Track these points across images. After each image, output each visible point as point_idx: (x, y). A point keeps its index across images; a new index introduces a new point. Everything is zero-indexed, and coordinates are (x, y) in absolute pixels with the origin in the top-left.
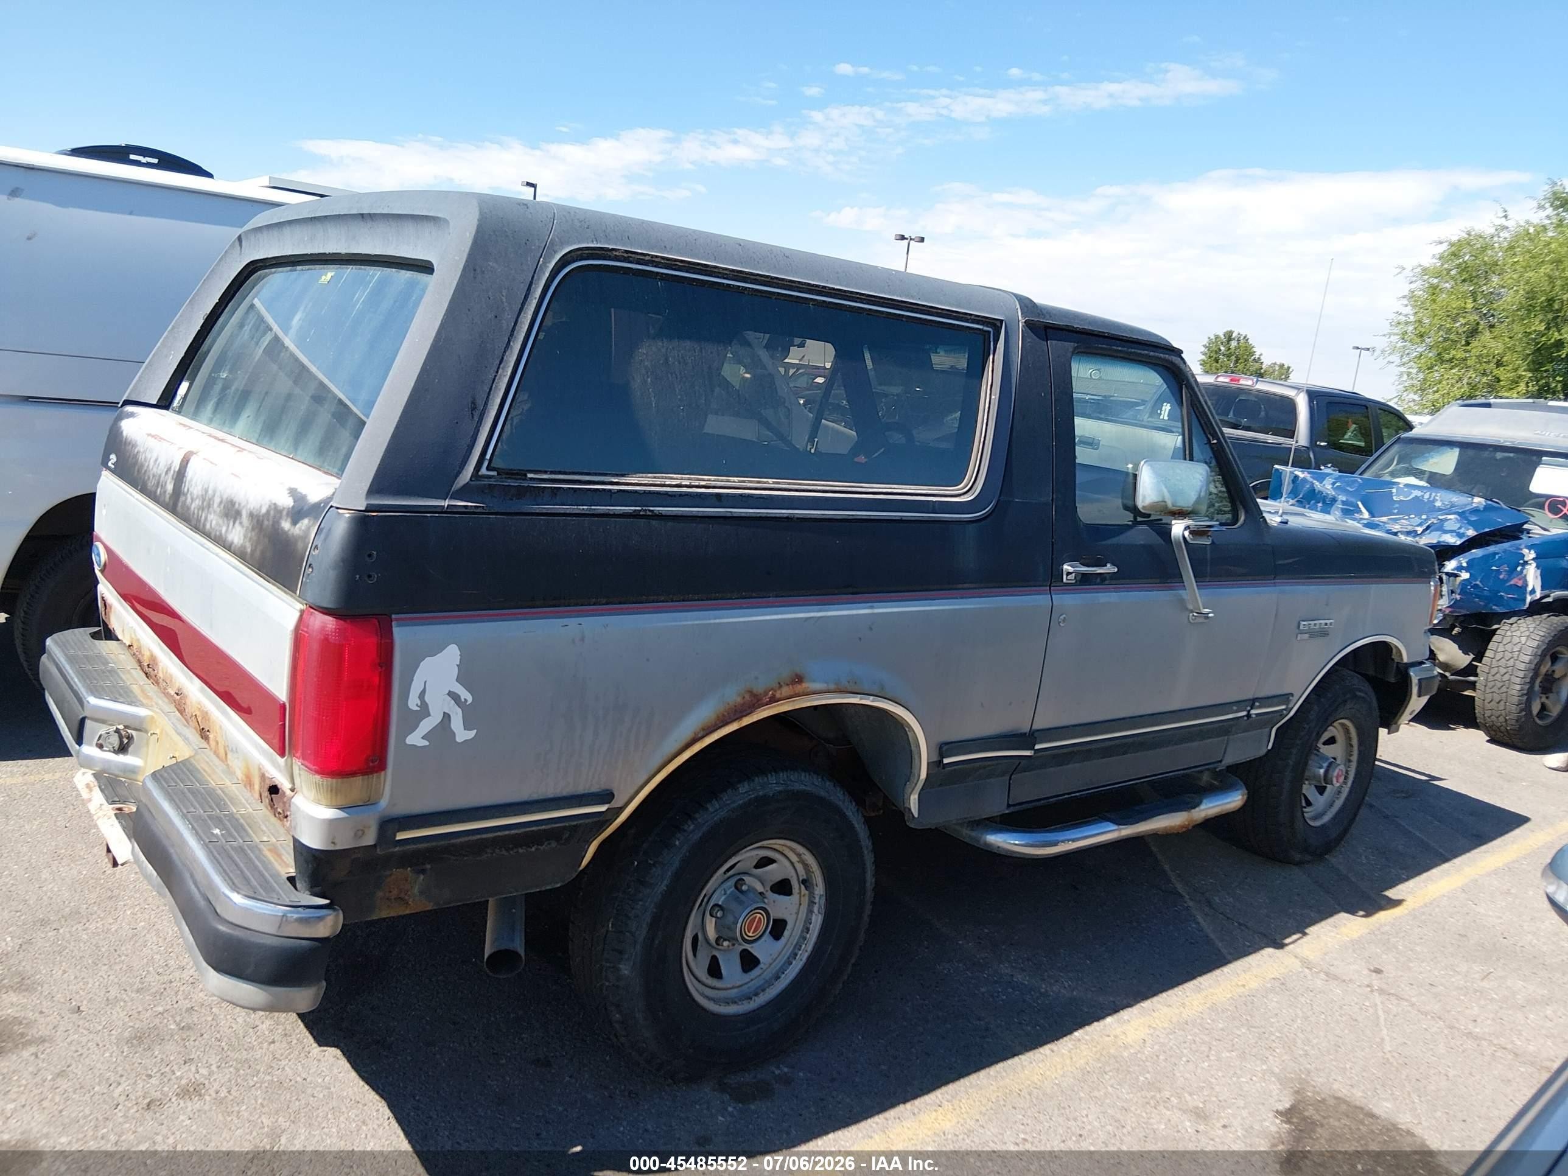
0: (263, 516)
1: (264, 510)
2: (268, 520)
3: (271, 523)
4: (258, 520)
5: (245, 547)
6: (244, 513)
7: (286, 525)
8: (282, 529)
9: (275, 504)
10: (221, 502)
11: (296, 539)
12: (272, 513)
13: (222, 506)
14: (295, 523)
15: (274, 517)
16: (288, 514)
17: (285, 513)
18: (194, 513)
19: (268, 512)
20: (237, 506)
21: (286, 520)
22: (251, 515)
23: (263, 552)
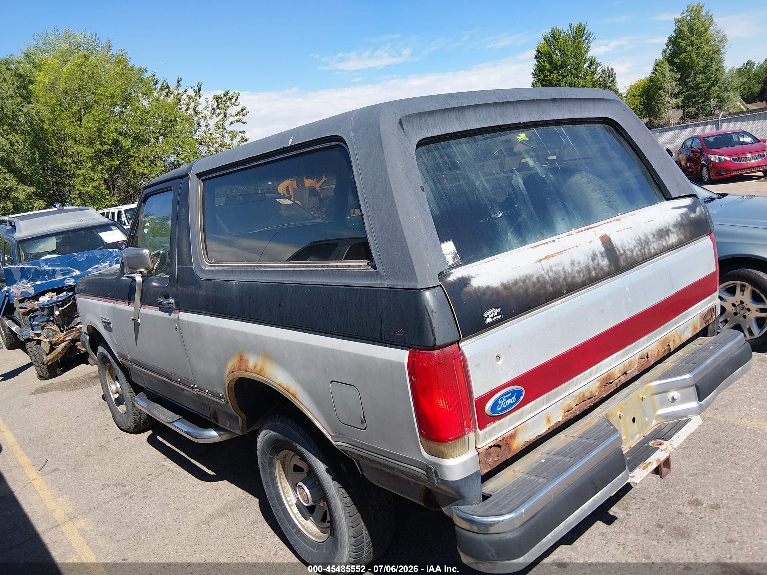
0: (681, 221)
1: (679, 219)
2: (684, 220)
3: (686, 220)
4: (680, 225)
5: (680, 238)
6: (671, 228)
7: (693, 215)
8: (693, 218)
9: (682, 214)
10: (654, 236)
11: (700, 216)
12: (684, 217)
13: (656, 237)
14: (695, 212)
15: (686, 217)
16: (690, 212)
17: (688, 213)
18: (638, 255)
19: (682, 218)
20: (664, 229)
21: (691, 214)
22: (675, 226)
23: (690, 232)
